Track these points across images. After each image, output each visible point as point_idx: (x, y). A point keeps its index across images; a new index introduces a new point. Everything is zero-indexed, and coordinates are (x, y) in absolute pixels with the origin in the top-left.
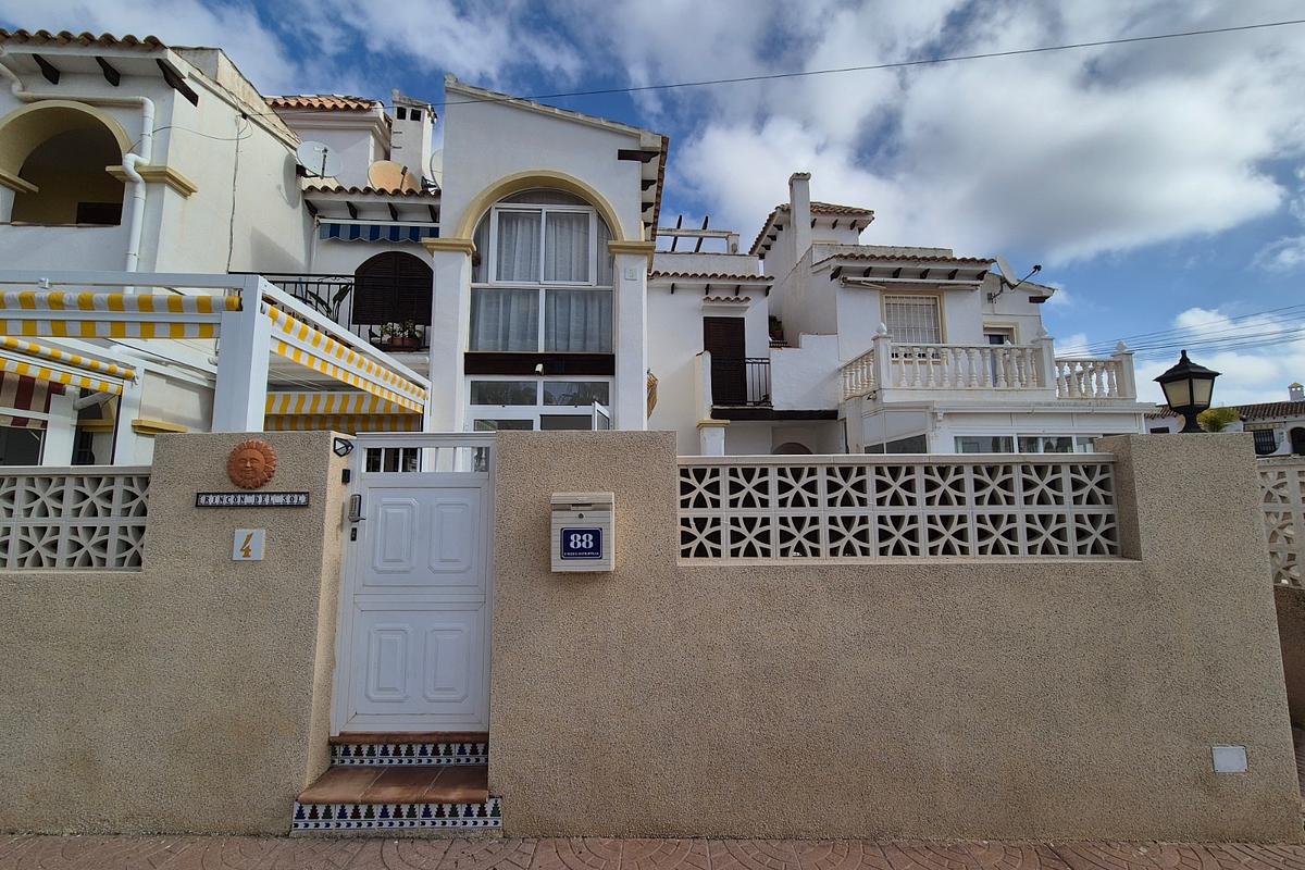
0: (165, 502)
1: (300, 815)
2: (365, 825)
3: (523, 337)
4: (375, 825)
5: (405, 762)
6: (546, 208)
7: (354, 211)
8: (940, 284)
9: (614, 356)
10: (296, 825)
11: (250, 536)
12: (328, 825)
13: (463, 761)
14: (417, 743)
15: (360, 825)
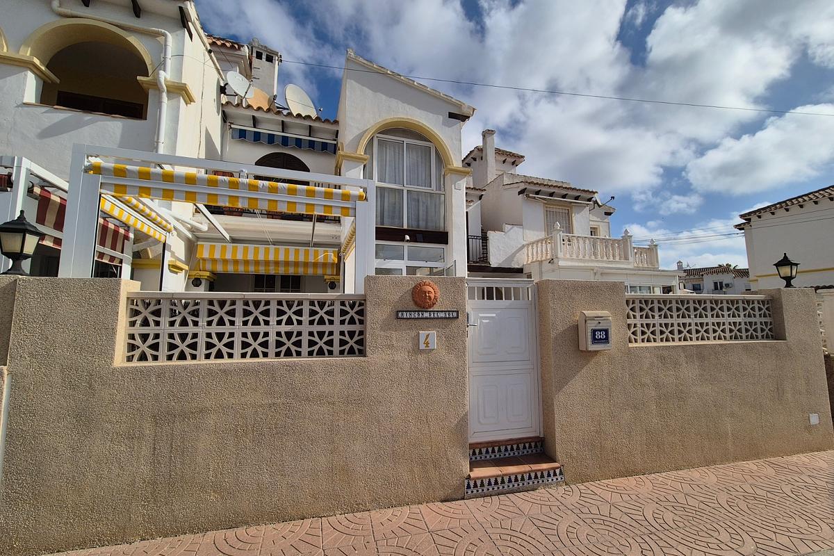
0: (376, 316)
1: (469, 487)
2: (501, 488)
3: (393, 218)
4: (506, 487)
5: (498, 456)
6: (406, 141)
7: (255, 121)
8: (571, 202)
9: (447, 233)
10: (467, 493)
11: (428, 336)
12: (483, 490)
13: (525, 452)
14: (502, 445)
15: (498, 488)
